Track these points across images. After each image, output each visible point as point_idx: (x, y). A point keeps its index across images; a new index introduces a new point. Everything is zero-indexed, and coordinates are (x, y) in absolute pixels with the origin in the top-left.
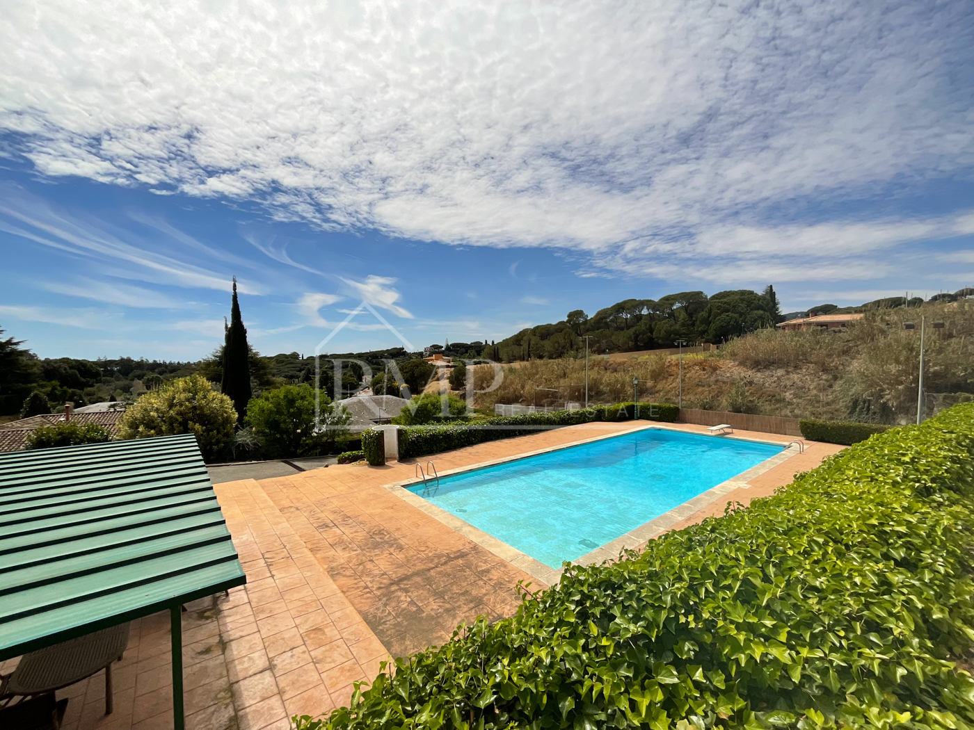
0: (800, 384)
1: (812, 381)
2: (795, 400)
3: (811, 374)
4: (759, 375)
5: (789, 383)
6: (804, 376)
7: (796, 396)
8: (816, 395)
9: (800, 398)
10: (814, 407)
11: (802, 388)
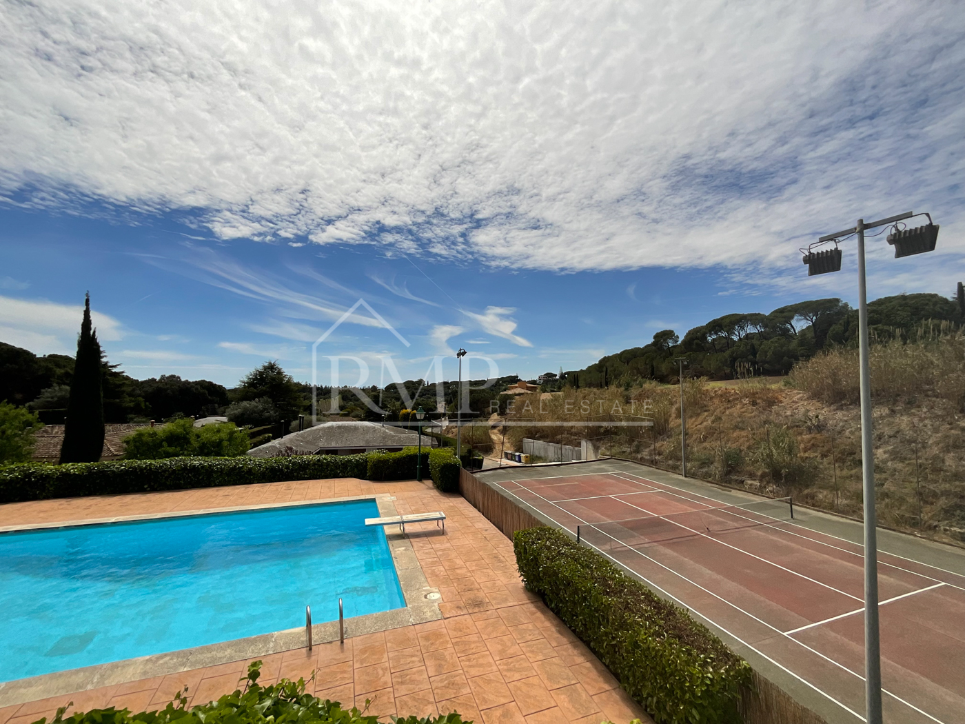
0: (909, 434)
1: (936, 430)
2: (889, 464)
3: (937, 416)
4: (839, 415)
5: (887, 431)
6: (921, 420)
7: (895, 456)
8: (935, 458)
9: (903, 460)
10: (925, 479)
11: (910, 442)
